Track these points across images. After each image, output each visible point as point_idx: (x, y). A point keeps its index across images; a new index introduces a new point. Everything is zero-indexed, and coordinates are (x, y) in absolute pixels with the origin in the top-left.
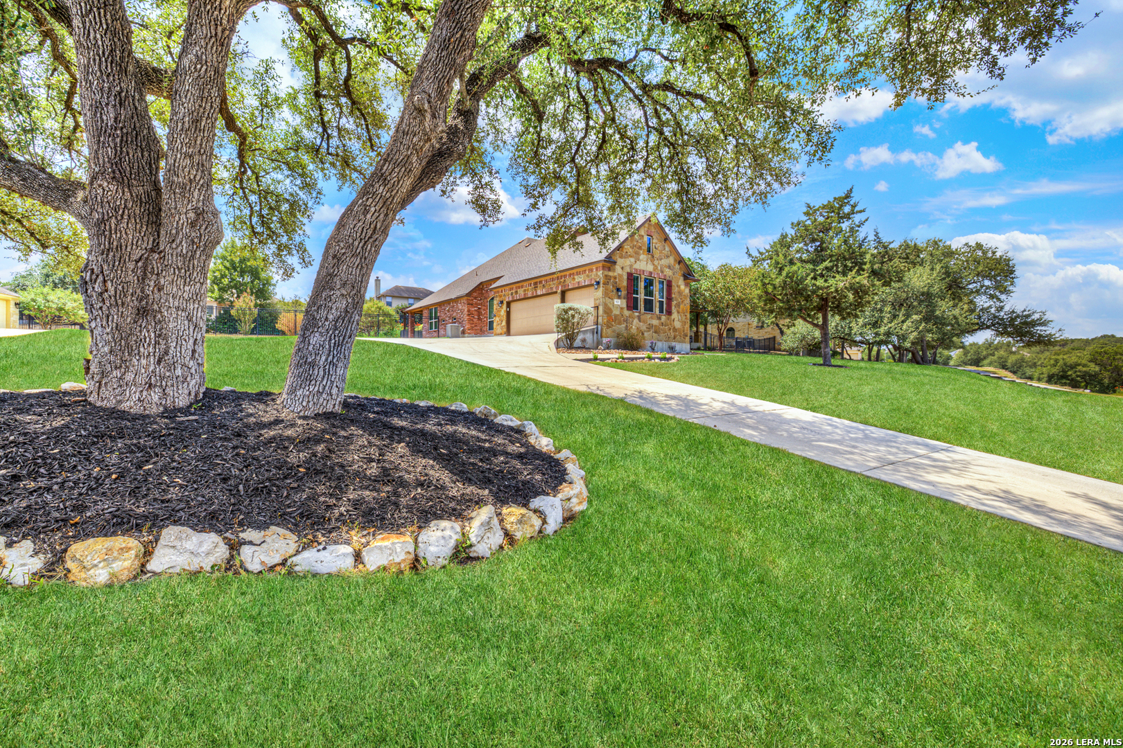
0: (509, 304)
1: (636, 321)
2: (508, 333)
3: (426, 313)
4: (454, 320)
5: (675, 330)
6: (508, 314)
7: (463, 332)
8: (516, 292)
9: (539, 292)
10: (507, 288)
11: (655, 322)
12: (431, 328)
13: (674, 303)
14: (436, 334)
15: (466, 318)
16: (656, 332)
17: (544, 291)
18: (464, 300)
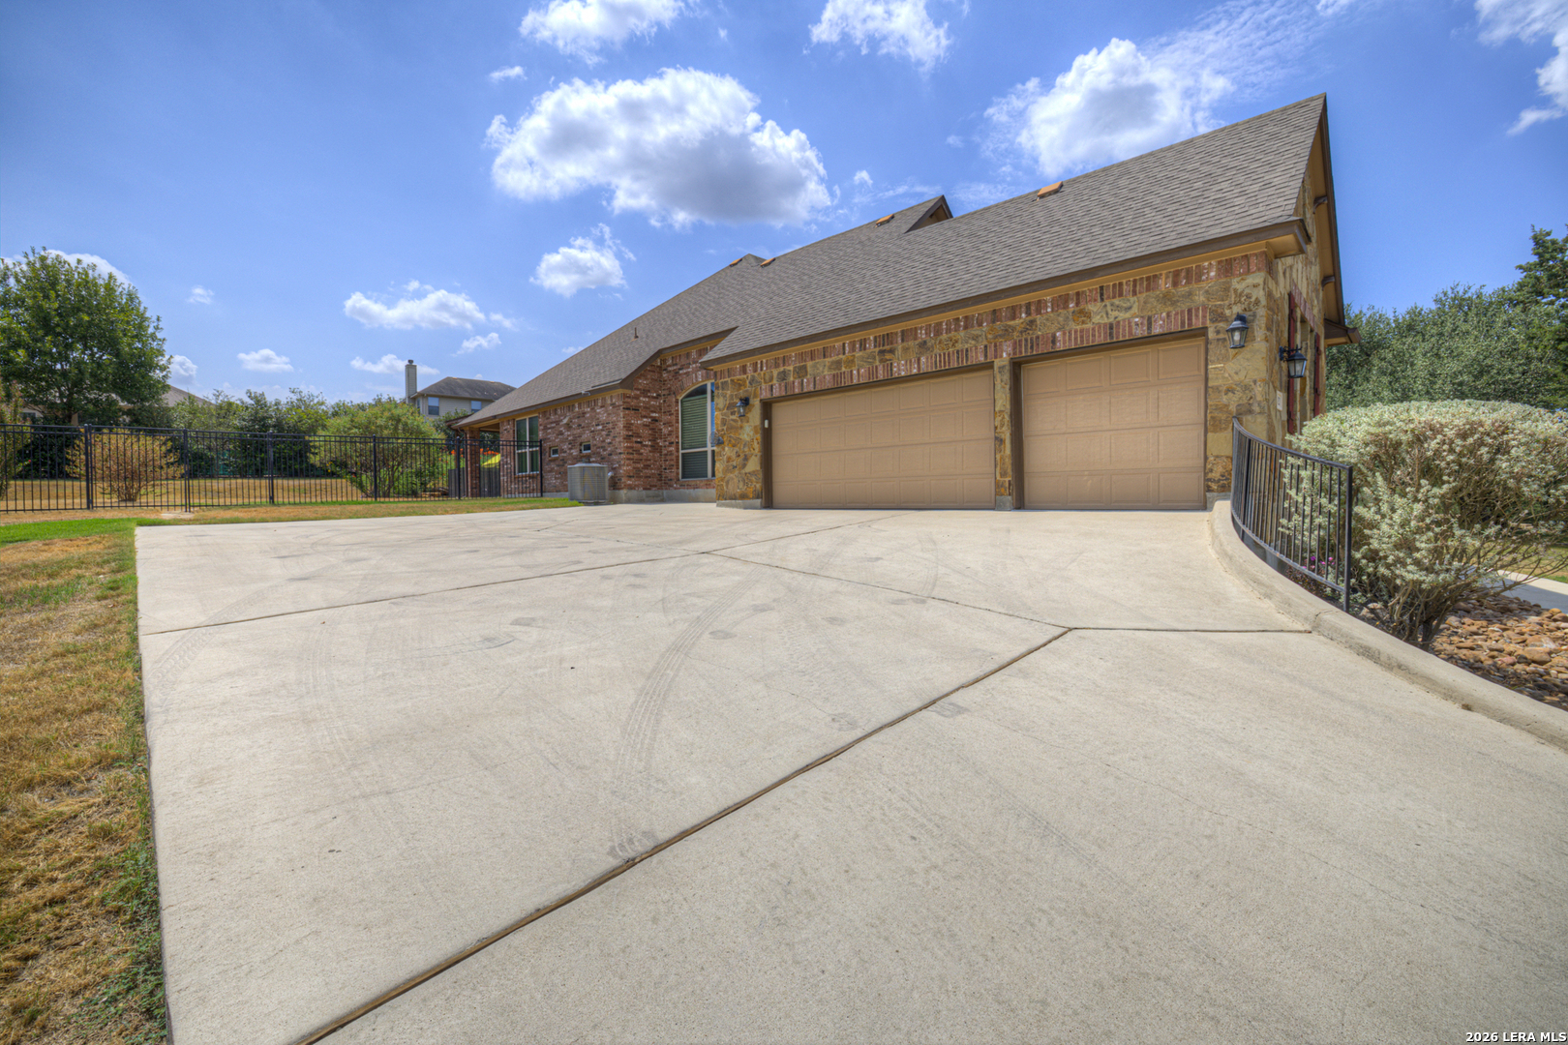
0: (767, 407)
2: (768, 499)
3: (507, 433)
4: (587, 452)
6: (767, 437)
7: (615, 484)
8: (801, 371)
9: (901, 369)
10: (764, 358)
12: (522, 469)
14: (535, 485)
15: (622, 445)
17: (926, 364)
18: (615, 398)
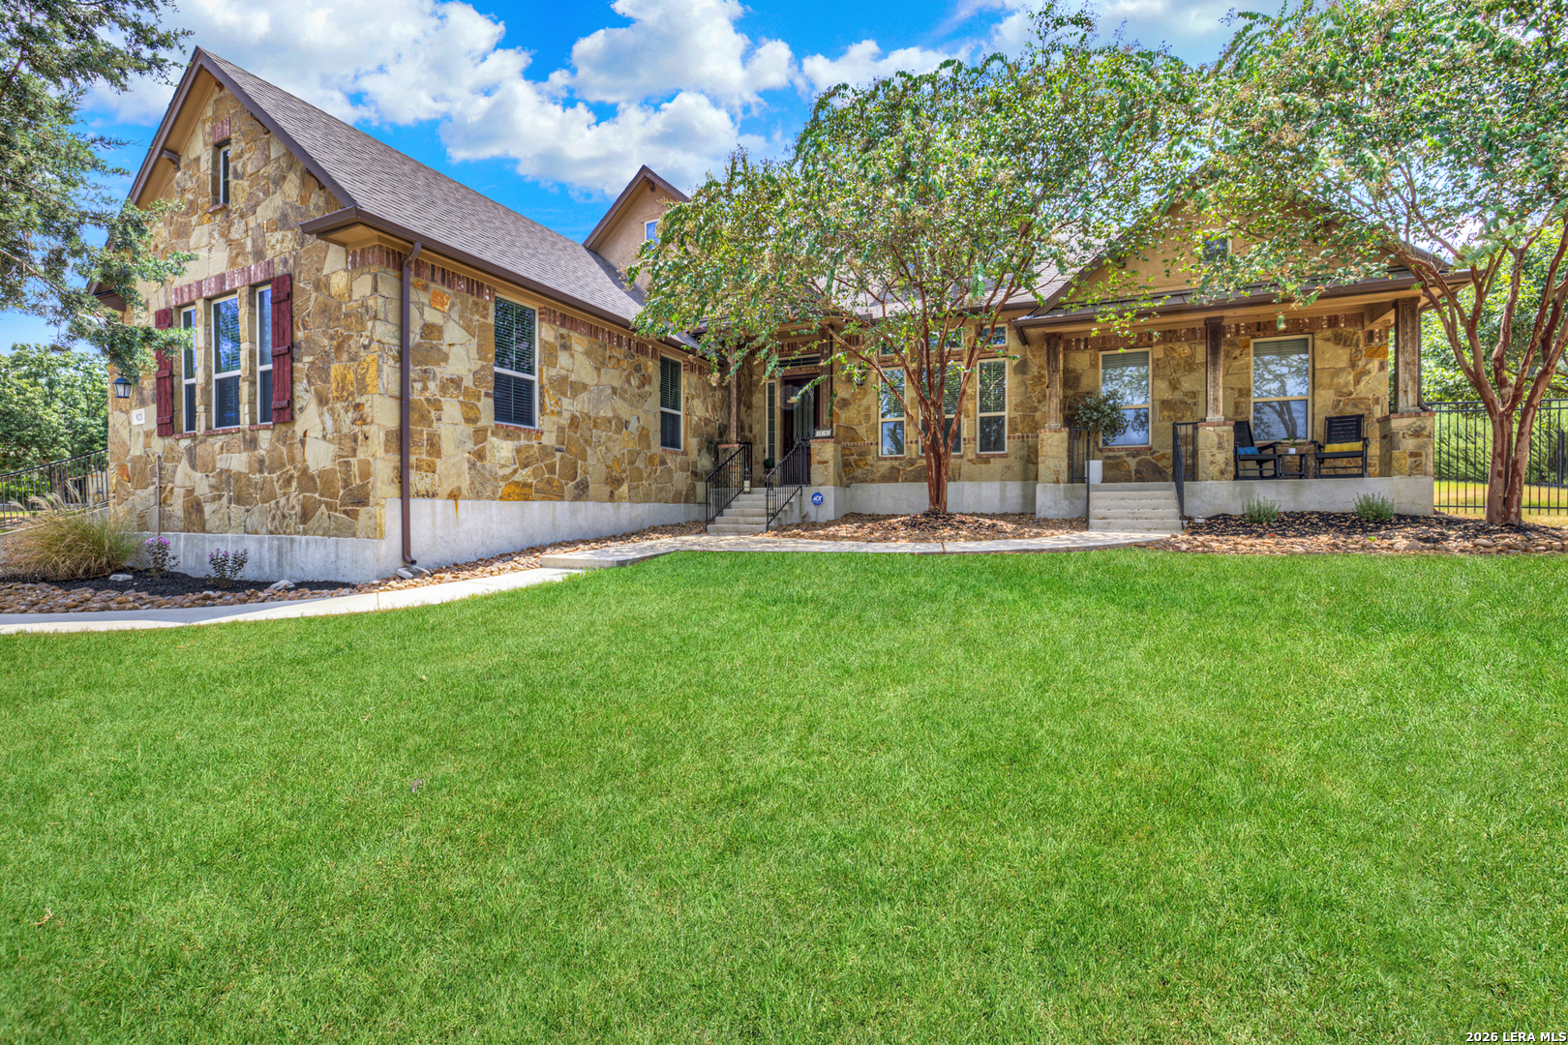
1: (183, 466)
5: (307, 480)
11: (238, 462)
13: (304, 363)
16: (238, 500)
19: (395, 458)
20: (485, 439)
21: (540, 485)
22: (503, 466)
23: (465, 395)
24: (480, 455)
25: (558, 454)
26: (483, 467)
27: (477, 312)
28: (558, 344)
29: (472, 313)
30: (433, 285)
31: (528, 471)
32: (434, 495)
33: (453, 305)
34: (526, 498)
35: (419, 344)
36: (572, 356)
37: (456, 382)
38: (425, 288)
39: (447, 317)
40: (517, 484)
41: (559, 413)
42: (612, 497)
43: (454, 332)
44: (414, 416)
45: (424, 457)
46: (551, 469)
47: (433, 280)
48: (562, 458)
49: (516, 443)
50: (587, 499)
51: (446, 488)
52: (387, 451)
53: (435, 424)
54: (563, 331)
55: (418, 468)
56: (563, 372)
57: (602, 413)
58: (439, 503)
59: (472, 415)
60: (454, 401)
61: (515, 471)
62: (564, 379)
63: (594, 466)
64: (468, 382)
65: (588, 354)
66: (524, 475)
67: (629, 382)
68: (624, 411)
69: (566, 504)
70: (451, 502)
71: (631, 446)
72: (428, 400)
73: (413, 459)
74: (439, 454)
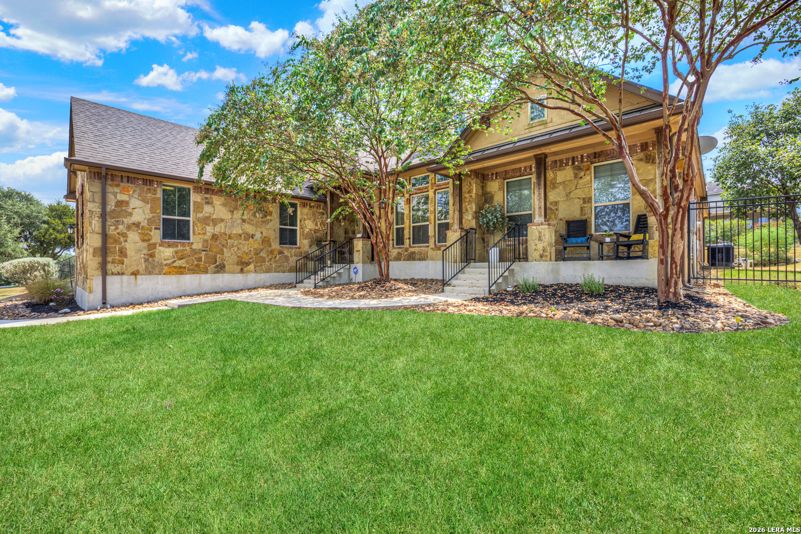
19: (99, 259)
20: (155, 248)
21: (191, 267)
22: (166, 260)
23: (142, 230)
24: (152, 255)
25: (204, 253)
26: (154, 261)
27: (150, 193)
28: (203, 202)
29: (146, 193)
30: (122, 184)
31: (183, 261)
32: (123, 274)
33: (134, 191)
34: (182, 273)
35: (114, 210)
36: (214, 207)
37: (137, 225)
38: (118, 186)
39: (130, 196)
40: (175, 267)
41: (205, 234)
42: (242, 271)
43: (135, 203)
44: (110, 241)
45: (117, 258)
46: (200, 259)
47: (122, 182)
48: (206, 254)
49: (175, 249)
50: (224, 272)
51: (130, 270)
52: (94, 256)
53: (123, 243)
54: (206, 196)
55: (113, 262)
56: (207, 215)
57: (234, 232)
58: (125, 277)
59: (146, 238)
60: (135, 233)
61: (174, 262)
62: (208, 218)
63: (229, 256)
64: (144, 224)
65: (224, 205)
66: (179, 263)
67: (255, 216)
68: (250, 229)
69: (208, 276)
70: (133, 277)
71: (256, 246)
72: (118, 233)
73: (109, 259)
74: (126, 256)
